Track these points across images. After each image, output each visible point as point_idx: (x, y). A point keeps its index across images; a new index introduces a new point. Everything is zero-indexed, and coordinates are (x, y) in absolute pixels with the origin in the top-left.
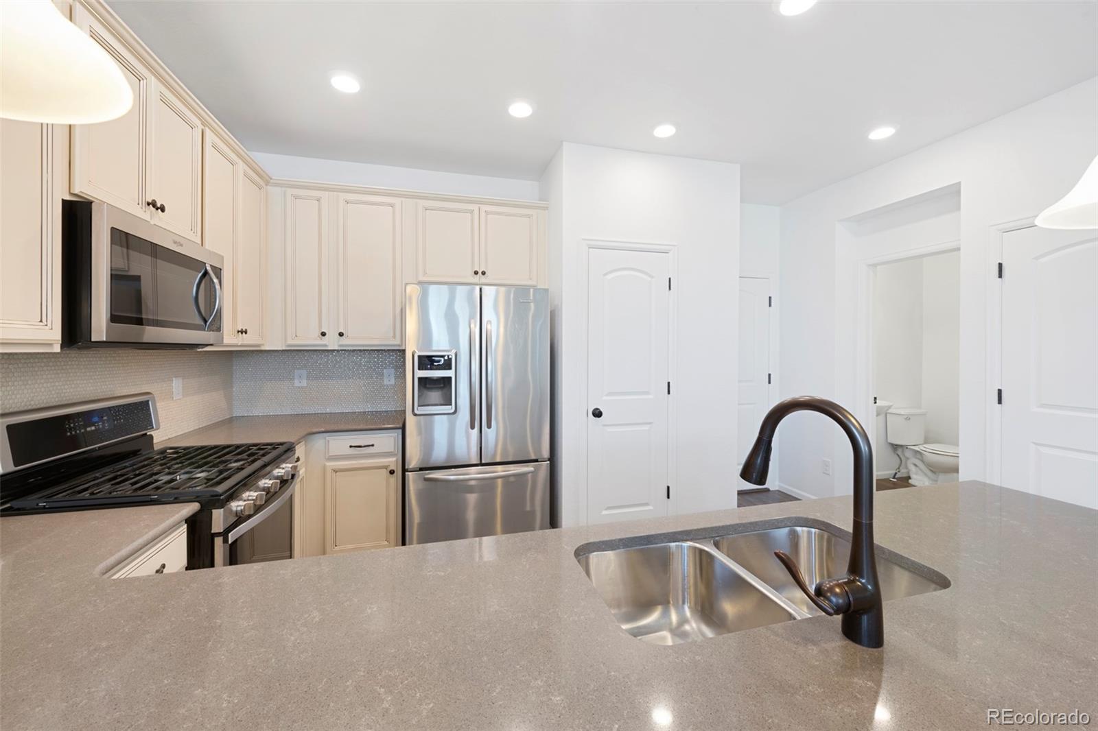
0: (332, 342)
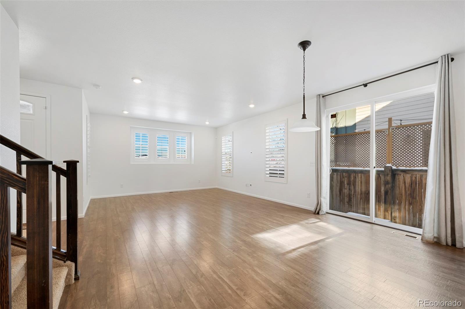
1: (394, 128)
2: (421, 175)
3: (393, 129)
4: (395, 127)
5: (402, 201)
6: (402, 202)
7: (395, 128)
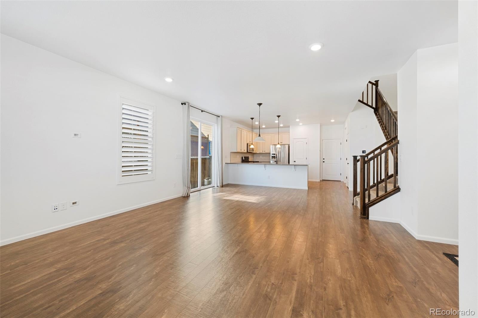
0: (264, 152)
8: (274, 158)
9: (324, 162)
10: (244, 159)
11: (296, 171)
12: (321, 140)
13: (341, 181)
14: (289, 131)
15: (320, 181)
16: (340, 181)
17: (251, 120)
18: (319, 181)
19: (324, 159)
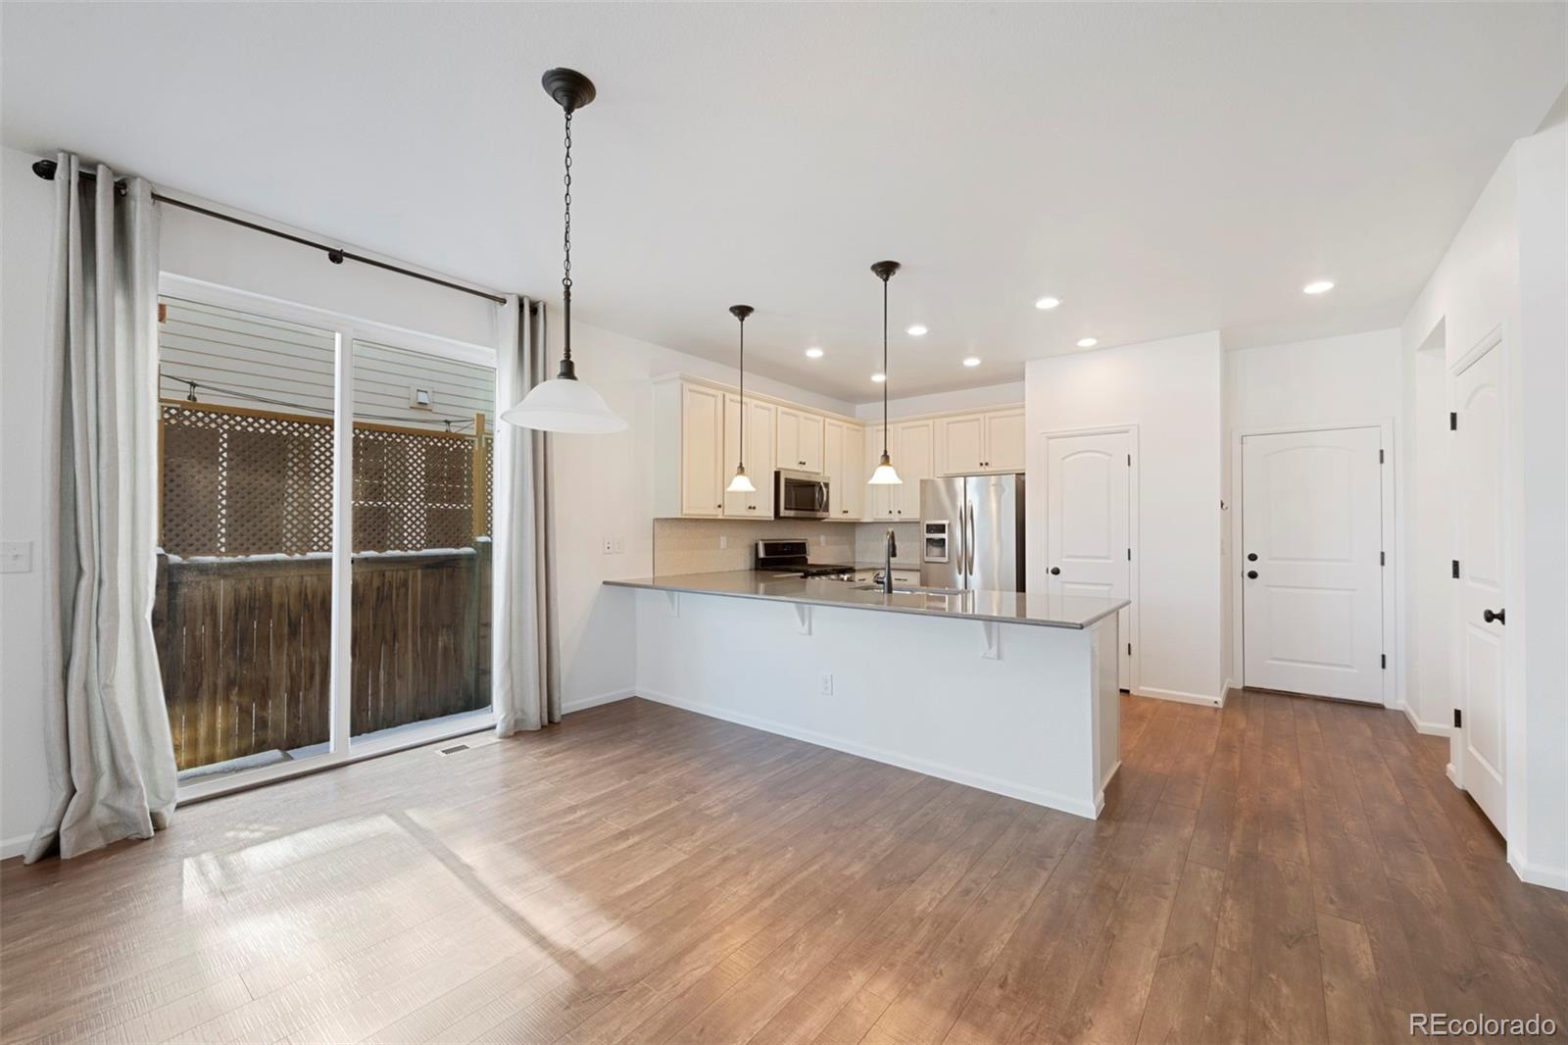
0: (896, 518)
1: (171, 408)
2: (266, 578)
3: (167, 411)
4: (179, 406)
5: (202, 678)
6: (201, 684)
7: (176, 409)
8: (936, 550)
9: (1253, 575)
10: (762, 555)
11: (999, 657)
12: (1233, 445)
13: (1387, 706)
14: (1024, 399)
15: (1232, 695)
16: (1380, 707)
17: (736, 319)
18: (1220, 700)
19: (1253, 557)
